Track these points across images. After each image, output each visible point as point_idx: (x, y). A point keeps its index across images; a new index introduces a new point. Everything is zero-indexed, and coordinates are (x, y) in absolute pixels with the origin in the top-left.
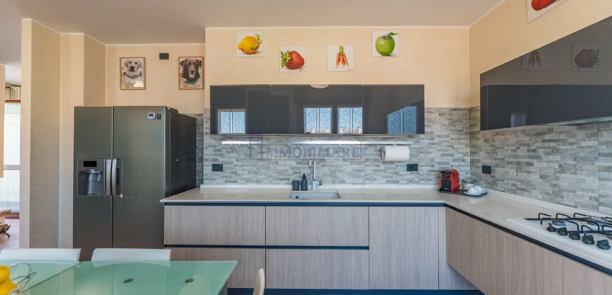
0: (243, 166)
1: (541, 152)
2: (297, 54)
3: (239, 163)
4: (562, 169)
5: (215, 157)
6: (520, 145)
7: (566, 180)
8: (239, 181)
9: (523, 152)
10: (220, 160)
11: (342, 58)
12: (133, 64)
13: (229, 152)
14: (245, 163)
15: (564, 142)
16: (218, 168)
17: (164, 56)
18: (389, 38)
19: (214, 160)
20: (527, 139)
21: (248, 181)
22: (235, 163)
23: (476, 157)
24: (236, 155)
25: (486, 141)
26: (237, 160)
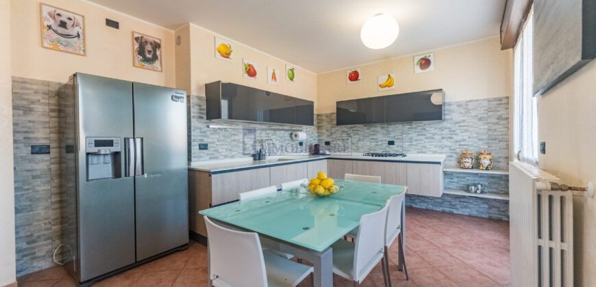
0: (222, 145)
1: (352, 135)
2: (253, 68)
3: (220, 143)
4: (359, 140)
5: (201, 138)
6: (343, 132)
7: (360, 144)
8: (220, 158)
9: (344, 135)
10: (206, 141)
11: (274, 77)
12: (64, 19)
13: (212, 134)
14: (224, 143)
15: (360, 131)
16: (204, 147)
17: (112, 24)
18: (292, 70)
19: (200, 140)
20: (346, 130)
21: (226, 157)
22: (218, 143)
23: (321, 138)
24: (217, 136)
25: (327, 130)
26: (218, 141)
